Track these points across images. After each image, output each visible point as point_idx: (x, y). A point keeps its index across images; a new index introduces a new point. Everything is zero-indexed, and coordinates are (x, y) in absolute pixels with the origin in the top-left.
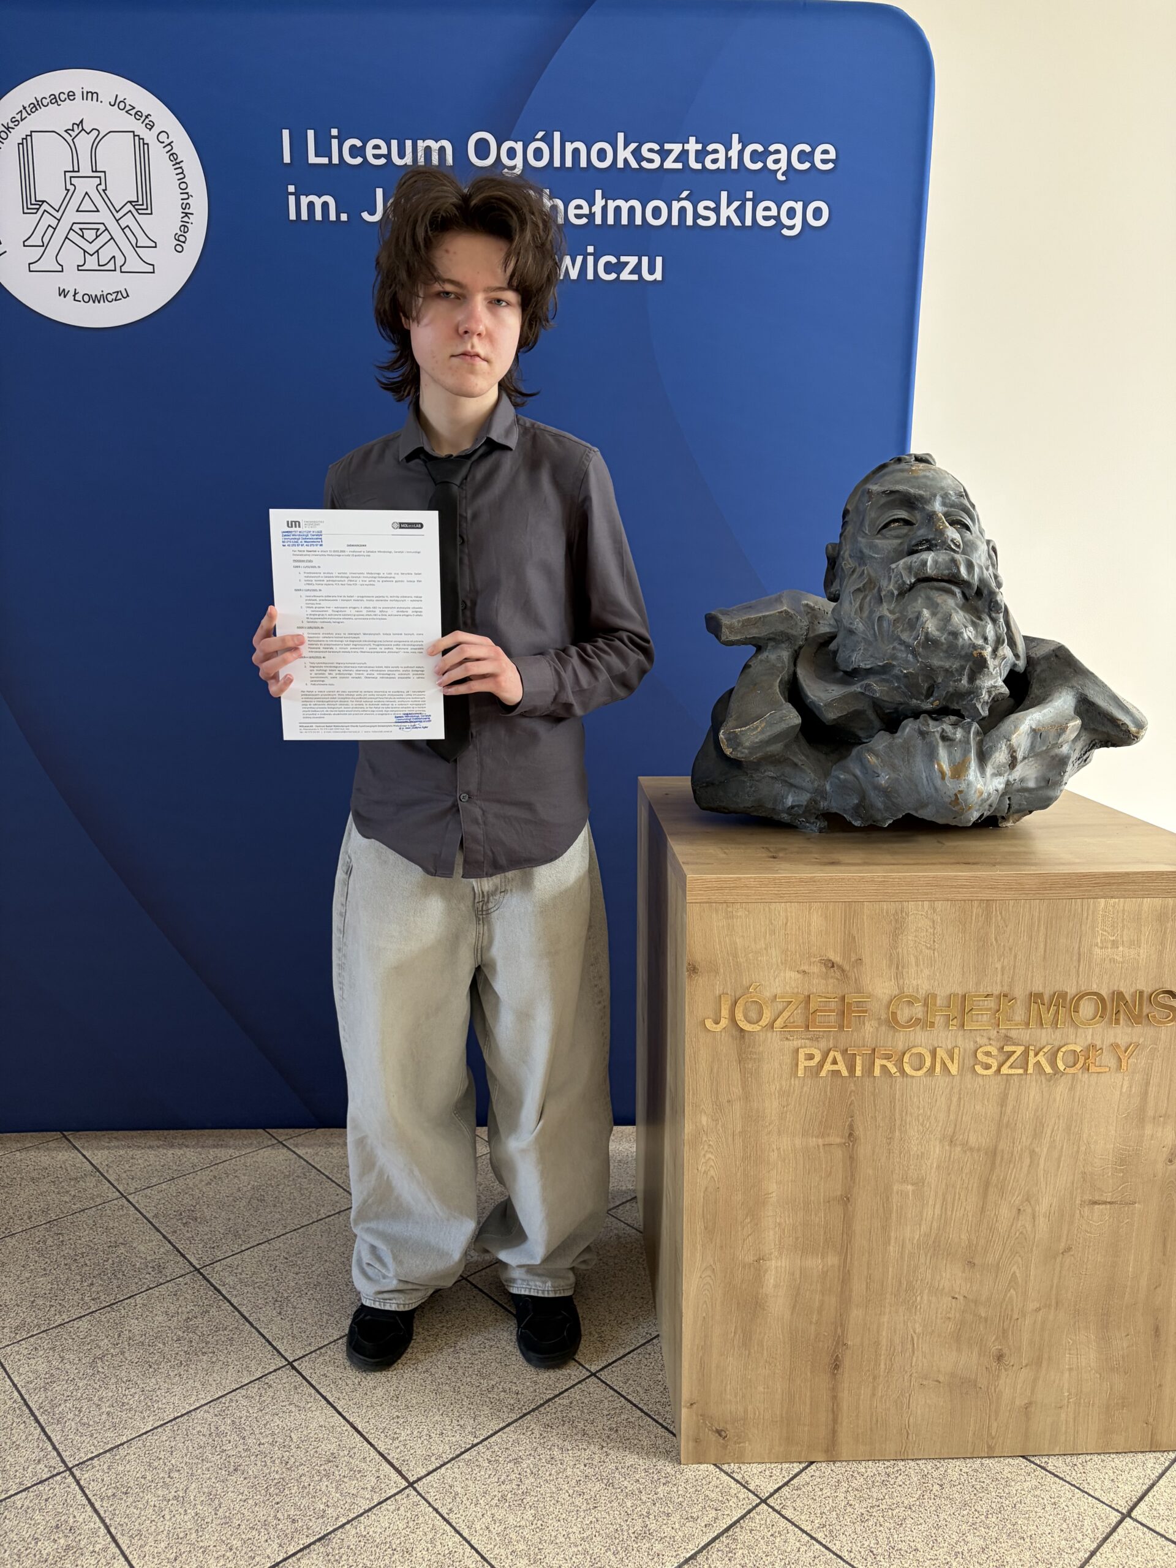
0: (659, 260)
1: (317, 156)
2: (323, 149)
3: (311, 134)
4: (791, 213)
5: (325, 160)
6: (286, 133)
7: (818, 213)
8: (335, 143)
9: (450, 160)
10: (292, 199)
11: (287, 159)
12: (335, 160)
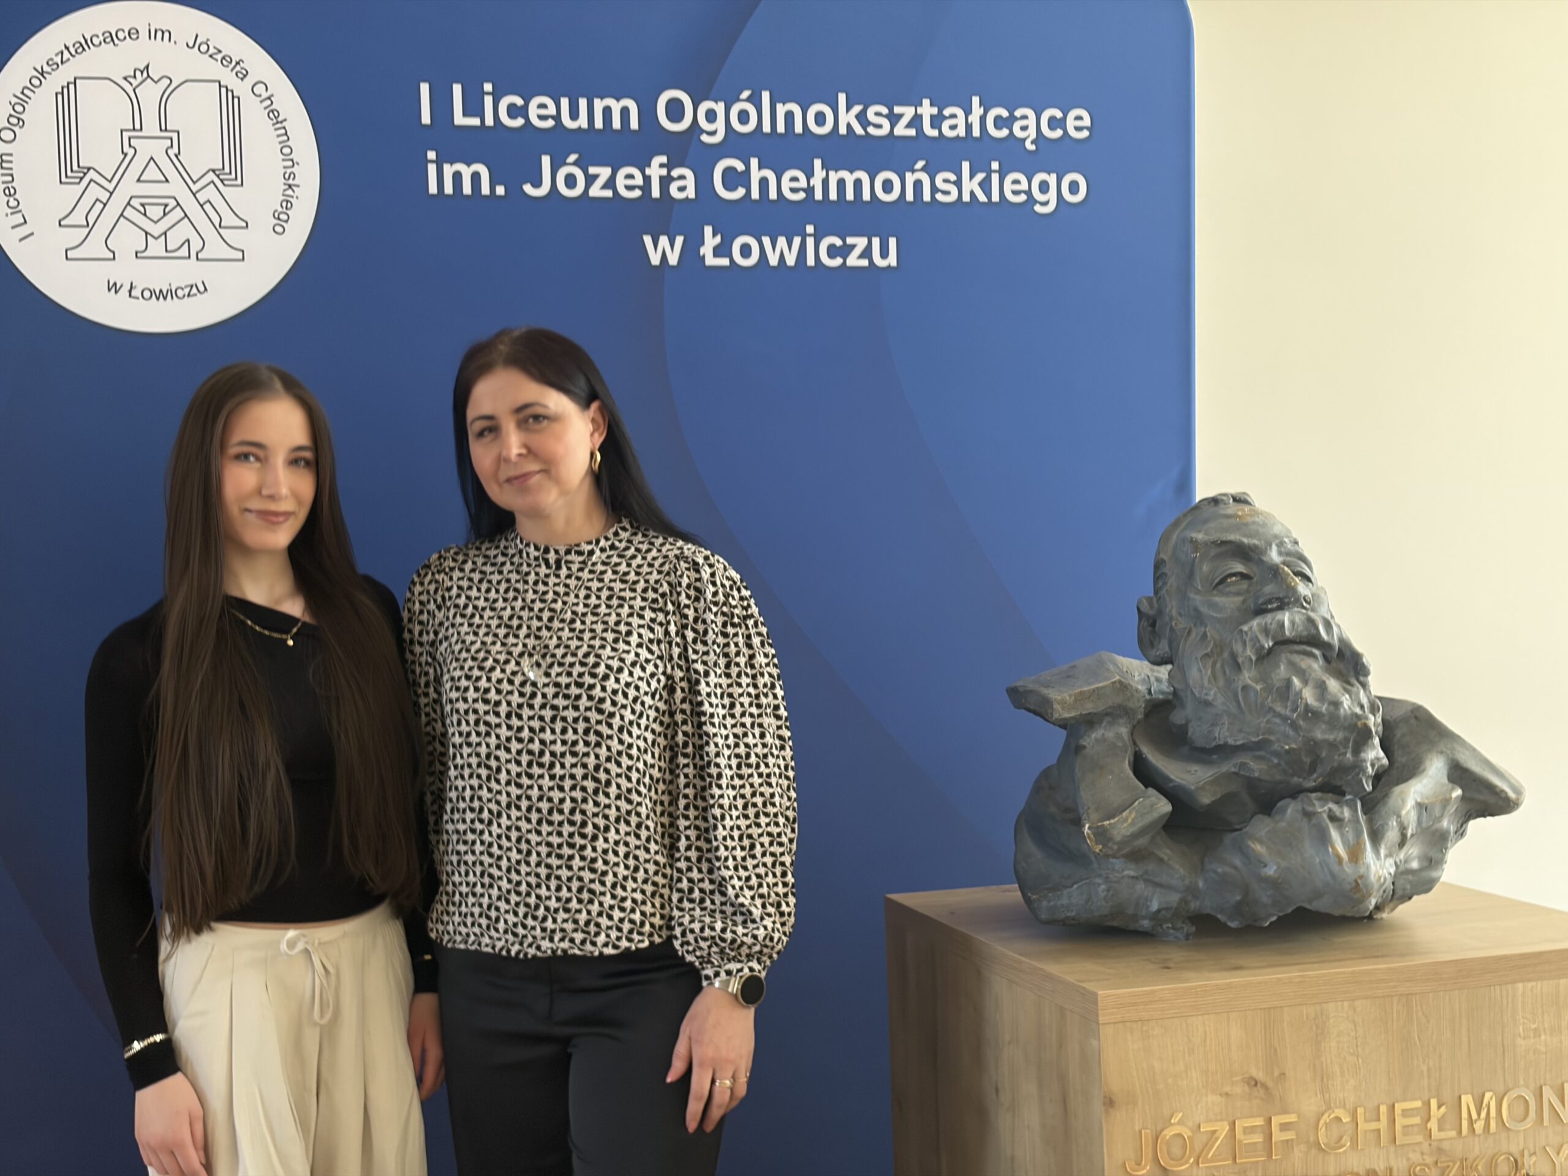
0: (892, 242)
1: (465, 114)
2: (473, 107)
3: (457, 89)
4: (1044, 187)
5: (475, 121)
6: (425, 88)
7: (1074, 188)
8: (488, 101)
9: (634, 124)
10: (432, 169)
11: (426, 119)
12: (489, 121)
